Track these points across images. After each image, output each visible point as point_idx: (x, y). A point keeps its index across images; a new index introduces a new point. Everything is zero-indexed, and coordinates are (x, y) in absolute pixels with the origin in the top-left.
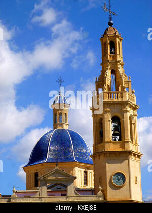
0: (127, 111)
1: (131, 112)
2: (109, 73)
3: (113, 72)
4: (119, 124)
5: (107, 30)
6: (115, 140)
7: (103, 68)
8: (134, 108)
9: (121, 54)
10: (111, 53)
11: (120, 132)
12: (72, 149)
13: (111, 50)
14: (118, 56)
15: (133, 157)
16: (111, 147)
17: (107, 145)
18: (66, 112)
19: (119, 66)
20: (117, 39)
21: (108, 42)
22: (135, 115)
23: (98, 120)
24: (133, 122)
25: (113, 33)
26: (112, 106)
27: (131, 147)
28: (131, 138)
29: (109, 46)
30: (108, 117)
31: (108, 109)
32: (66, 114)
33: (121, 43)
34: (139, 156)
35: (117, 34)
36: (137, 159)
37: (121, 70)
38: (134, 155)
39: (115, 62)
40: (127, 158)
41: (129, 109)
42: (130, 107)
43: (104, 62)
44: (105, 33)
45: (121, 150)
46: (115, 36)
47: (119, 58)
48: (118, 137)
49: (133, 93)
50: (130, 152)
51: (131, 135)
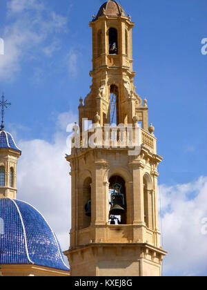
0: (139, 166)
1: (147, 168)
2: (105, 90)
3: (114, 89)
4: (123, 190)
5: (104, 6)
6: (113, 222)
7: (94, 80)
8: (153, 161)
9: (130, 54)
10: (111, 52)
11: (125, 206)
12: (24, 239)
13: (111, 47)
14: (124, 58)
15: (149, 257)
16: (106, 236)
17: (98, 231)
18: (12, 165)
19: (126, 78)
20: (123, 25)
21: (106, 29)
22: (154, 175)
23: (82, 182)
24: (148, 189)
25: (115, 14)
26: (111, 156)
27: (145, 237)
28: (146, 219)
29: (107, 38)
30: (103, 176)
31: (103, 161)
32: (12, 169)
33: (129, 33)
34: (159, 255)
35: (123, 16)
36: (156, 260)
37: (128, 86)
38: (151, 252)
39: (119, 70)
40: (137, 259)
41: (143, 161)
42: (146, 158)
43: (97, 70)
44: (100, 13)
45: (125, 241)
46: (119, 19)
47: (126, 62)
48: (119, 217)
49: (150, 131)
50: (143, 247)
51: (146, 213)
